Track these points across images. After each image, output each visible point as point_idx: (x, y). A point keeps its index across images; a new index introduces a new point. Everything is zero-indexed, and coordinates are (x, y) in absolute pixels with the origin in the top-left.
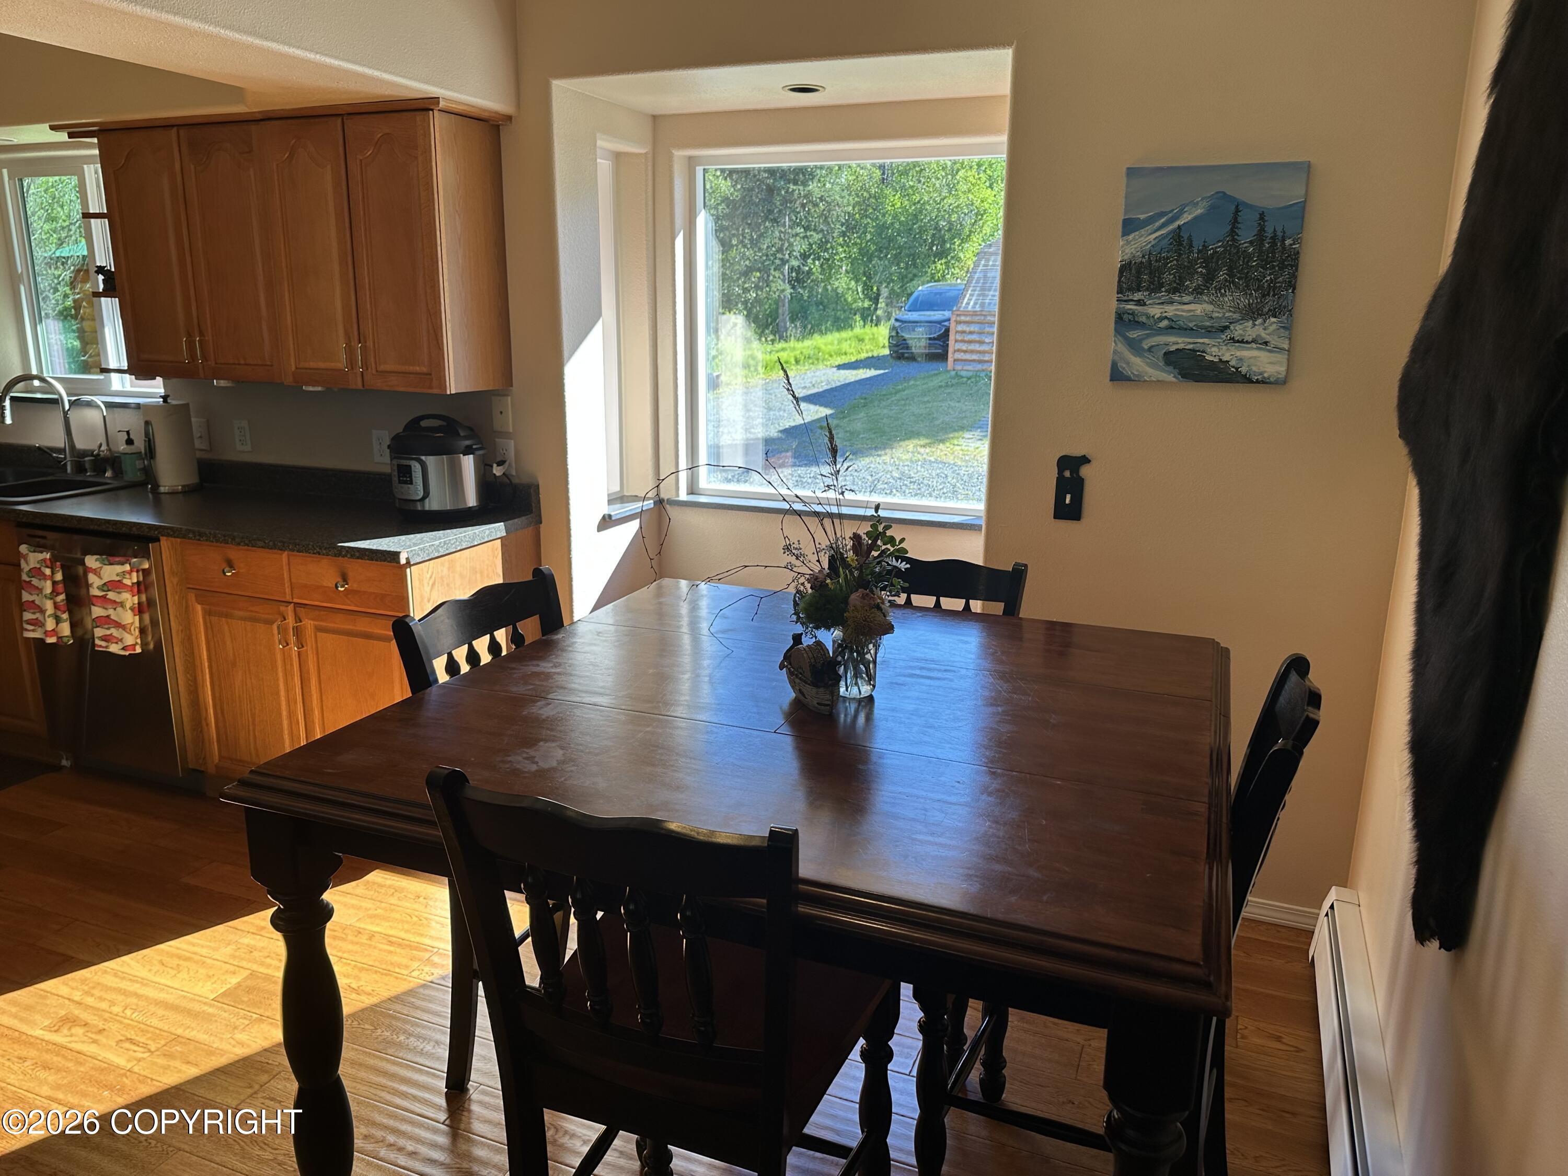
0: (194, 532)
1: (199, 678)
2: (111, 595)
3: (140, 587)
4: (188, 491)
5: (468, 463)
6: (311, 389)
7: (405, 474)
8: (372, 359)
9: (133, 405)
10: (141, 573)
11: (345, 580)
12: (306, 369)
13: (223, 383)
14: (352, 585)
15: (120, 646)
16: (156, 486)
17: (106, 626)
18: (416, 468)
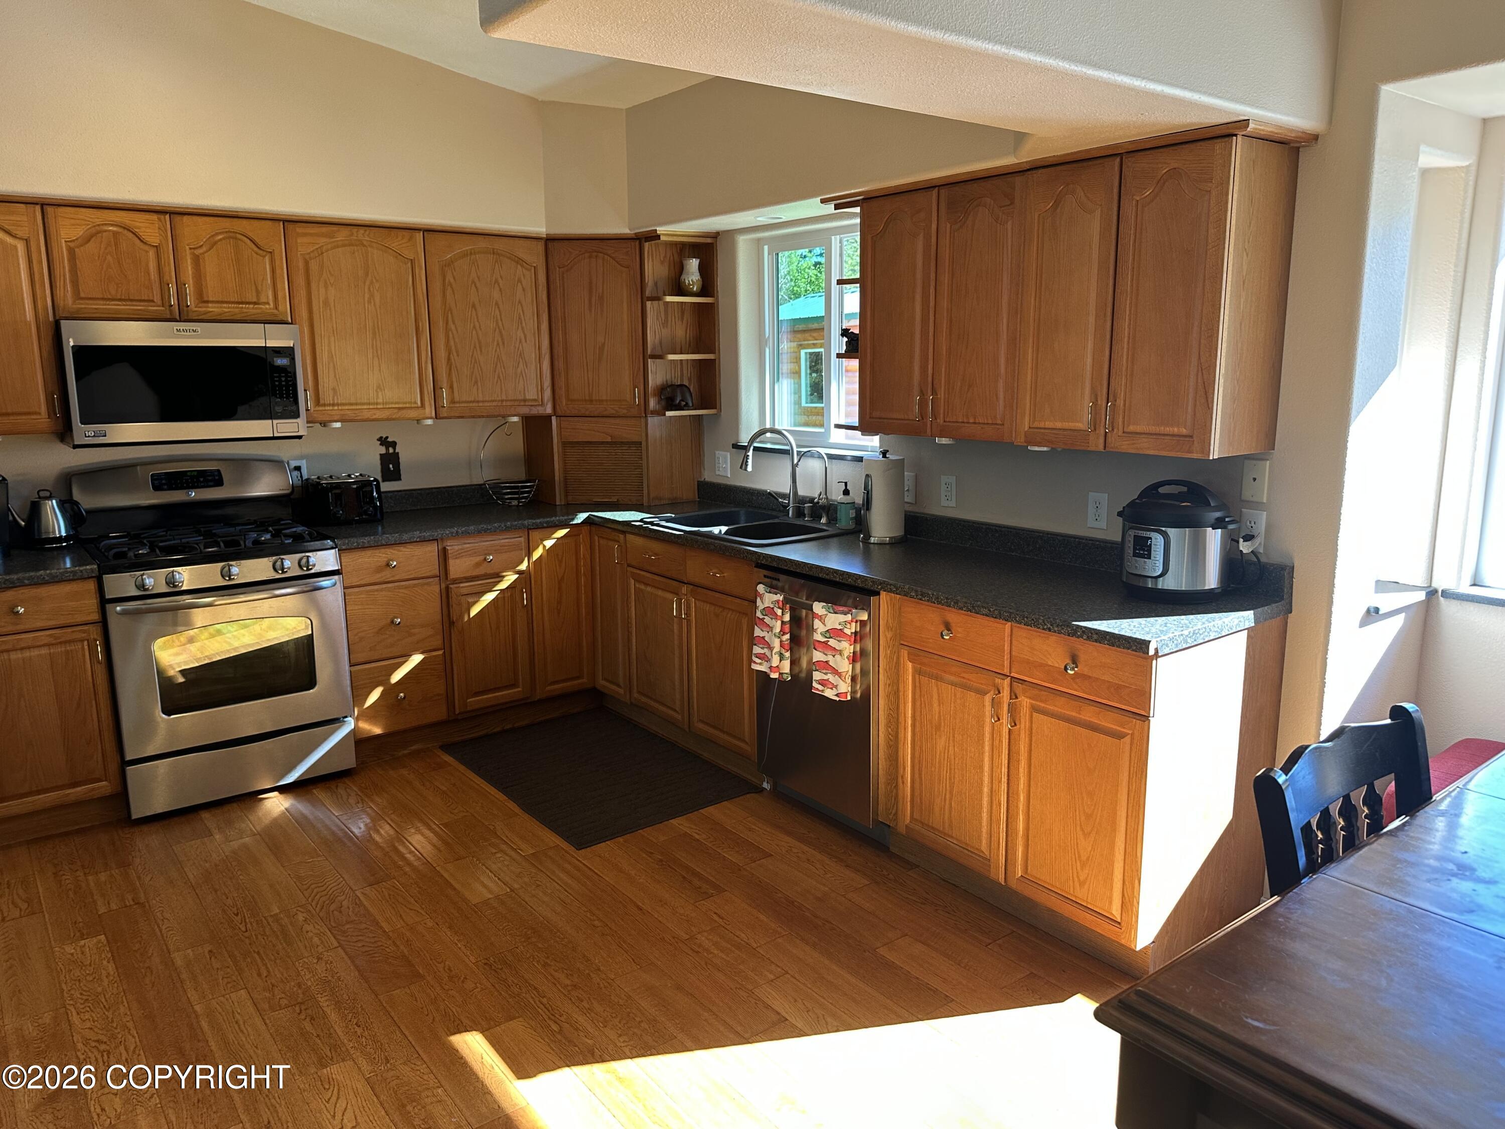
0: (916, 591)
1: (901, 735)
2: (832, 642)
3: (857, 637)
4: (895, 543)
5: (1214, 539)
6: (1036, 449)
7: (1143, 549)
8: (1121, 420)
9: (849, 458)
10: (858, 623)
11: (1075, 661)
12: (1040, 428)
13: (944, 441)
14: (1082, 668)
15: (835, 692)
16: (868, 536)
17: (824, 671)
18: (1157, 541)
